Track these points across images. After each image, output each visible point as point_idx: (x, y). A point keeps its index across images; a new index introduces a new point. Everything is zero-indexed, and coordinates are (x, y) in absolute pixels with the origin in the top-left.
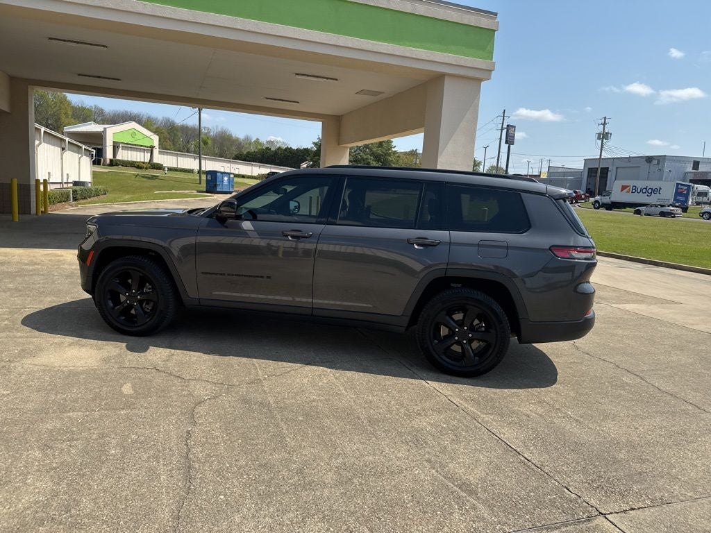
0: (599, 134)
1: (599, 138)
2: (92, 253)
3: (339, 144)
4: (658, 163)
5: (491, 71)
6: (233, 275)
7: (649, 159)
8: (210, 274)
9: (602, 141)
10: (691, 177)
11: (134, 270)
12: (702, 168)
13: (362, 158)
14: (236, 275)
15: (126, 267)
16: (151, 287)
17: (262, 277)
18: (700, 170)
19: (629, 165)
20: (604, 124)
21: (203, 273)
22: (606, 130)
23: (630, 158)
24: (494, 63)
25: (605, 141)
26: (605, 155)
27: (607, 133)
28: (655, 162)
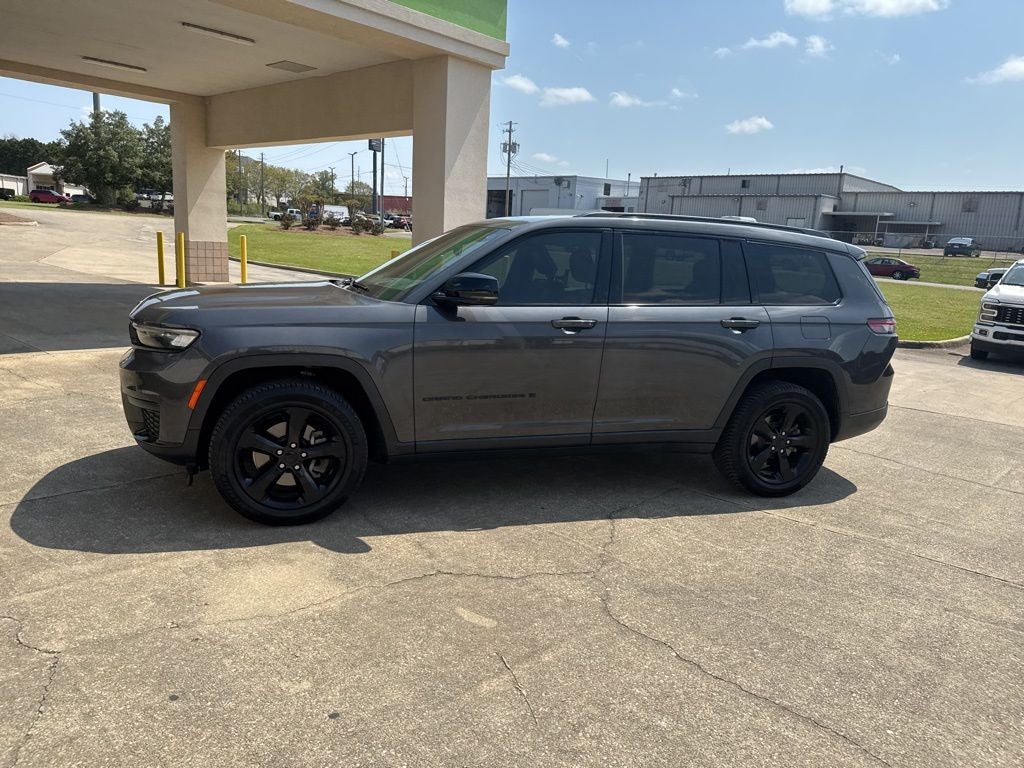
0: (505, 144)
1: (505, 151)
2: (200, 386)
3: (207, 146)
4: (569, 186)
5: (505, 56)
6: (476, 397)
7: (558, 180)
8: (436, 399)
9: (509, 155)
10: (603, 204)
11: (300, 407)
12: (614, 193)
13: (161, 162)
14: (481, 397)
15: (281, 404)
16: (320, 433)
17: (523, 396)
18: (611, 195)
19: (537, 187)
20: (510, 131)
21: (424, 400)
22: (513, 140)
23: (536, 178)
24: (508, 44)
25: (512, 154)
26: (513, 174)
27: (514, 144)
28: (565, 184)
